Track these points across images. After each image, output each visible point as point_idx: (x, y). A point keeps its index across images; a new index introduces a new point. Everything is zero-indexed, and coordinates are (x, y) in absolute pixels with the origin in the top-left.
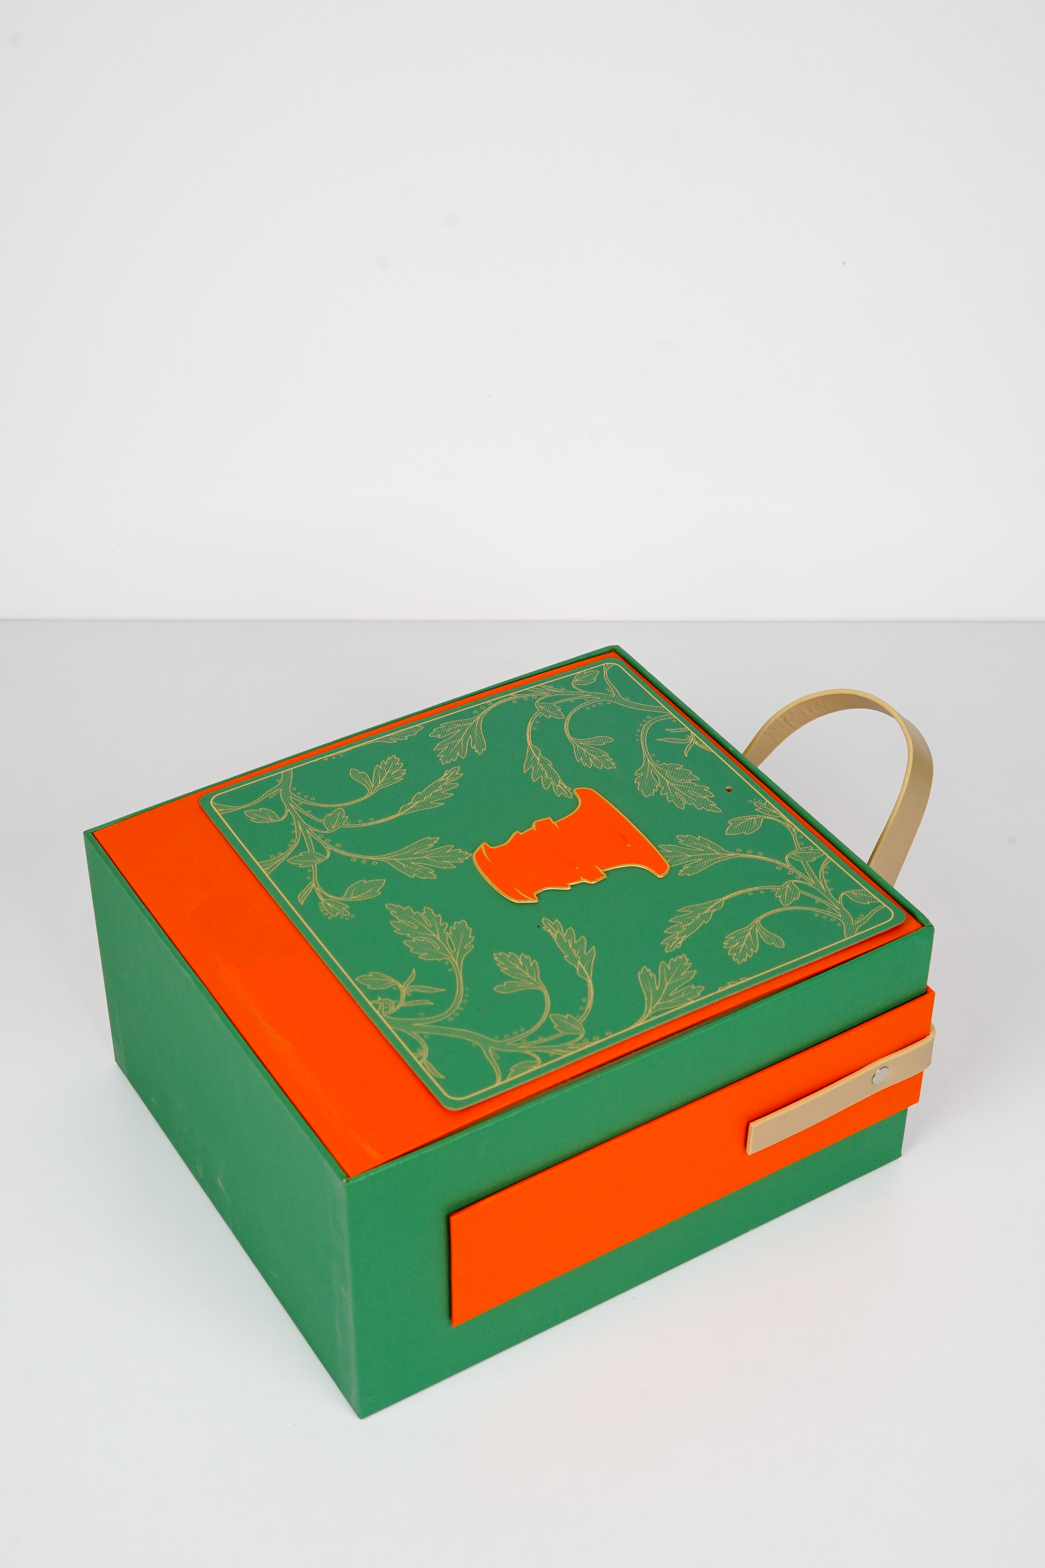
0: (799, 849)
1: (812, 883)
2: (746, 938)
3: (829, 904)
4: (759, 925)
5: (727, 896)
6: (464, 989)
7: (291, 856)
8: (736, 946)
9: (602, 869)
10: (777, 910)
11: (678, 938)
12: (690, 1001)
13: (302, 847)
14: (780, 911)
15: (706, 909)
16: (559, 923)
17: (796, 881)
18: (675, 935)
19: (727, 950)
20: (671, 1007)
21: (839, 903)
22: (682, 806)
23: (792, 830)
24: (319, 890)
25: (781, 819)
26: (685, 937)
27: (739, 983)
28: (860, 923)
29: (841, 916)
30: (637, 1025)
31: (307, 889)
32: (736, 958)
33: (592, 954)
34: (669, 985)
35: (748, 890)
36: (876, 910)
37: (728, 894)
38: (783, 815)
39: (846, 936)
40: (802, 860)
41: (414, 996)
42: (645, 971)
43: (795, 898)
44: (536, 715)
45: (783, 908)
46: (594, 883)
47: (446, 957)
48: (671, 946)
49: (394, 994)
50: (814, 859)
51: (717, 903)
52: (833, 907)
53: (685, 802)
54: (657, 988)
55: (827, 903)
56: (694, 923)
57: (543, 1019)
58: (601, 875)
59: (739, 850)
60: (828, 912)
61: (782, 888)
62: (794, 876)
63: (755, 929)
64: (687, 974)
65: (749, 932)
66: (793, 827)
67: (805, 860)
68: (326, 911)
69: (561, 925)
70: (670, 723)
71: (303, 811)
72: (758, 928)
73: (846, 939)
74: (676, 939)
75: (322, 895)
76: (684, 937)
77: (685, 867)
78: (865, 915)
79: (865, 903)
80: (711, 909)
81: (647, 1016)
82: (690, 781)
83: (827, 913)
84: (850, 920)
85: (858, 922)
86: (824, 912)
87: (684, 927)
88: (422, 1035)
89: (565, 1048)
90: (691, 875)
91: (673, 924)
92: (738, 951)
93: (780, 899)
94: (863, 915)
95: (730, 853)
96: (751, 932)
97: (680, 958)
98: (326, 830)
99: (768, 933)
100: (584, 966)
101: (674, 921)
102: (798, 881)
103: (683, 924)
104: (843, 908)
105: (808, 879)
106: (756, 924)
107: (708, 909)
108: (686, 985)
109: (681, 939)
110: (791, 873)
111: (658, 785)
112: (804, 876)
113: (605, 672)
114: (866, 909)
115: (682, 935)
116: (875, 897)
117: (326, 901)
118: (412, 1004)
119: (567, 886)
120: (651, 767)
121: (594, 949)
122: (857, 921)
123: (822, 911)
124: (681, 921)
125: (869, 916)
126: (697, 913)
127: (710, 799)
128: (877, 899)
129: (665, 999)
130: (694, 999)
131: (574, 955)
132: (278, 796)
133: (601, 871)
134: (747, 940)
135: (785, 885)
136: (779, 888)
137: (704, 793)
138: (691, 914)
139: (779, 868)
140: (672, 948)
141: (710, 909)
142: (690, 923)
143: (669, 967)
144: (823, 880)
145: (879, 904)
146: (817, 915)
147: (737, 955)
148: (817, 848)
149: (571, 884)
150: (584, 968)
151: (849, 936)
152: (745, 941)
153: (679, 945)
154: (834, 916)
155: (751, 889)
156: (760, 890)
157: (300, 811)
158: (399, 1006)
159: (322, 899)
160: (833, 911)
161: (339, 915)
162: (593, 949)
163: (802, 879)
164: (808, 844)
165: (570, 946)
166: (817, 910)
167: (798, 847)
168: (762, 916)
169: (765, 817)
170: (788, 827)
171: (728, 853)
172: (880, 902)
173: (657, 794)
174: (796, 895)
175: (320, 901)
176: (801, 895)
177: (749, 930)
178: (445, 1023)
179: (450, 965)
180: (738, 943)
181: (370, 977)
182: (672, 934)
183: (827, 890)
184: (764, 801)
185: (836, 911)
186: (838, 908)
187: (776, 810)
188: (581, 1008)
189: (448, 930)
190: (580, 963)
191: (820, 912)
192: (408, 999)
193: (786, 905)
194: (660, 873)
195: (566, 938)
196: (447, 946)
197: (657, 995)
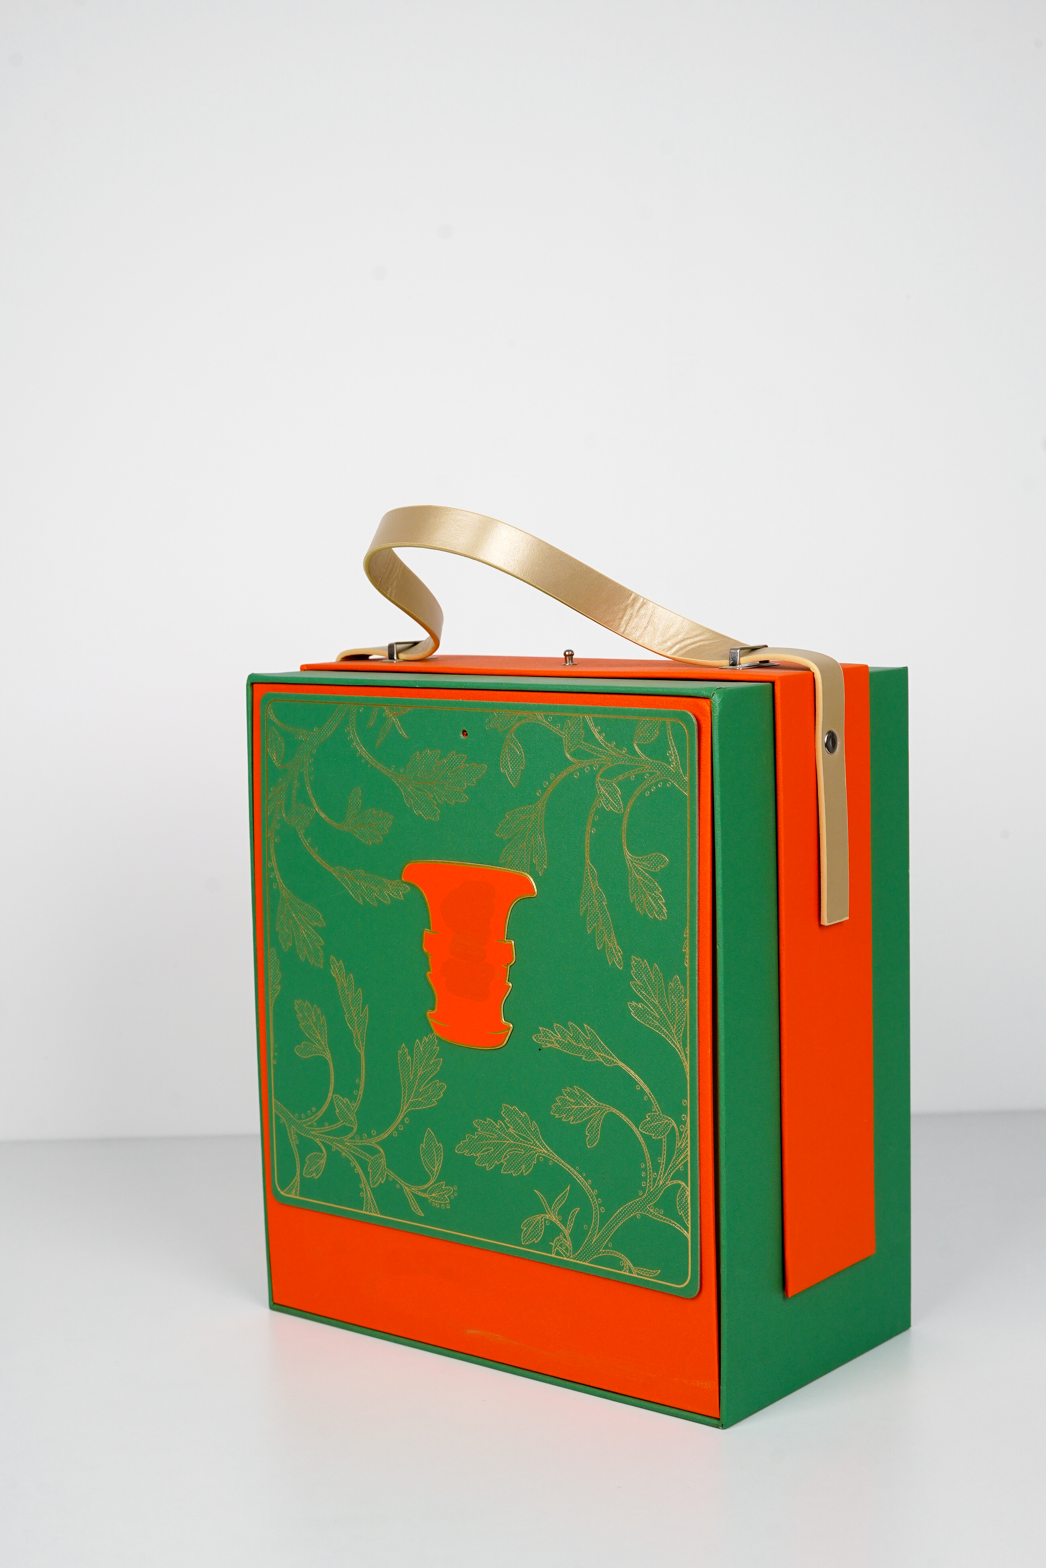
2: (641, 884)
4: (632, 859)
6: (576, 1171)
7: (368, 1180)
9: (502, 938)
10: (624, 823)
12: (686, 1000)
13: (364, 1166)
14: (626, 822)
15: (592, 890)
16: (544, 1029)
18: (606, 944)
20: (684, 1026)
22: (464, 797)
24: (414, 1189)
26: (613, 937)
30: (688, 1070)
31: (410, 1199)
33: (592, 1033)
34: (659, 1003)
35: (588, 827)
37: (585, 855)
41: (564, 1214)
42: (633, 1008)
43: (618, 795)
45: (625, 817)
46: (515, 958)
47: (535, 1154)
48: (618, 959)
49: (552, 1231)
51: (589, 872)
53: (460, 790)
54: (657, 1016)
56: (601, 914)
57: (641, 1139)
58: (509, 945)
59: (539, 793)
62: (593, 771)
63: (636, 867)
64: (655, 975)
65: (637, 876)
68: (440, 1204)
69: (547, 1030)
72: (636, 864)
74: (611, 947)
75: (421, 1191)
80: (593, 885)
81: (682, 1053)
88: (607, 1246)
89: (681, 1151)
95: (539, 805)
96: (638, 874)
97: (634, 963)
98: (353, 1128)
99: (645, 861)
100: (601, 1053)
102: (601, 773)
106: (631, 861)
107: (592, 888)
108: (666, 988)
109: (614, 943)
110: (587, 770)
115: (610, 939)
118: (571, 1223)
119: (507, 984)
121: (587, 1027)
124: (594, 924)
129: (672, 1021)
130: (686, 996)
131: (586, 1050)
132: (298, 1135)
133: (505, 941)
134: (642, 888)
136: (600, 798)
138: (592, 907)
139: (576, 776)
140: (620, 960)
142: (600, 919)
143: (640, 984)
147: (656, 912)
149: (506, 979)
150: (603, 1055)
153: (620, 953)
157: (322, 1131)
158: (568, 1236)
159: (426, 1195)
161: (449, 1197)
163: (600, 767)
165: (574, 1043)
171: (537, 807)
173: (439, 806)
175: (427, 1199)
177: (634, 874)
178: (604, 1218)
179: (546, 1160)
180: (644, 899)
181: (526, 1230)
182: (605, 946)
188: (646, 1098)
189: (507, 1127)
190: (597, 1053)
192: (564, 1222)
193: (622, 811)
194: (533, 891)
195: (564, 1039)
196: (524, 1142)
197: (664, 1024)
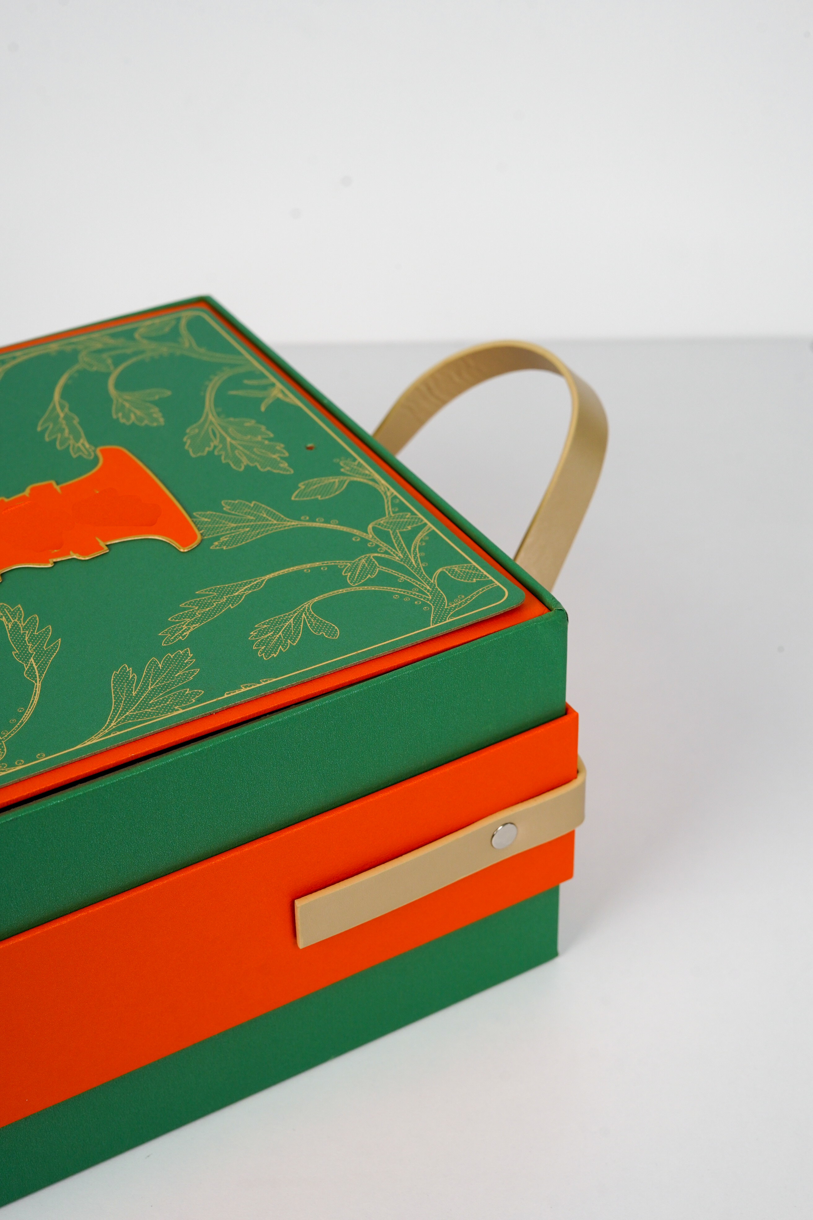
0: (391, 516)
1: (399, 557)
2: (285, 626)
3: (417, 583)
4: (308, 609)
5: (273, 574)
8: (268, 637)
9: (104, 540)
10: (341, 590)
11: (185, 627)
12: (178, 710)
14: (344, 591)
15: (238, 590)
16: (21, 609)
17: (376, 555)
18: (183, 623)
19: (253, 642)
20: (145, 719)
21: (432, 581)
22: (241, 467)
23: (385, 493)
25: (374, 480)
26: (197, 625)
27: (258, 685)
28: (456, 606)
29: (430, 598)
30: (87, 743)
32: (262, 653)
33: (54, 649)
34: (153, 689)
35: (304, 566)
36: (483, 590)
37: (273, 571)
38: (377, 476)
39: (433, 623)
40: (392, 529)
42: (124, 672)
43: (369, 576)
44: (76, 367)
45: (349, 589)
46: (87, 558)
48: (172, 638)
50: (409, 528)
51: (255, 583)
52: (423, 587)
53: (245, 461)
54: (134, 693)
55: (414, 582)
56: (215, 607)
58: (101, 548)
59: (305, 518)
60: (414, 593)
61: (354, 563)
62: (375, 549)
63: (302, 615)
64: (184, 674)
65: (292, 619)
66: (389, 489)
67: (395, 530)
69: (23, 612)
70: (253, 374)
72: (306, 614)
73: (432, 627)
74: (182, 628)
76: (194, 625)
77: (223, 539)
78: (466, 597)
79: (470, 581)
80: (245, 590)
81: (106, 731)
82: (259, 438)
83: (412, 594)
84: (443, 602)
85: (453, 606)
86: (408, 593)
87: (199, 614)
90: (229, 547)
91: (185, 609)
92: (268, 644)
93: (348, 576)
94: (463, 597)
95: (292, 522)
96: (294, 619)
97: (181, 653)
99: (319, 619)
100: (36, 665)
101: (187, 606)
102: (379, 555)
103: (198, 609)
104: (437, 587)
105: (394, 553)
106: (305, 609)
107: (240, 591)
108: (178, 688)
109: (189, 628)
110: (372, 544)
111: (216, 442)
112: (389, 549)
113: (183, 322)
114: (468, 589)
115: (192, 624)
116: (485, 573)
119: (48, 562)
120: (211, 423)
121: (60, 642)
122: (453, 604)
123: (404, 592)
124: (196, 606)
125: (472, 597)
126: (223, 595)
127: (282, 458)
128: (488, 575)
129: (139, 708)
130: (183, 708)
131: (27, 650)
133: (102, 544)
134: (285, 629)
135: (360, 560)
136: (350, 563)
137: (275, 452)
138: (215, 596)
139: (356, 539)
140: (173, 640)
141: (243, 590)
142: (209, 609)
143: (160, 666)
144: (416, 553)
145: (492, 582)
146: (396, 597)
147: (265, 648)
148: (415, 514)
149: (55, 560)
150: (36, 667)
151: (435, 624)
152: (282, 630)
153: (183, 637)
154: (421, 597)
155: (309, 566)
156: (321, 567)
160: (420, 591)
162: (58, 643)
163: (386, 552)
164: (404, 508)
165: (26, 639)
166: (397, 590)
167: (389, 513)
168: (317, 598)
169: (353, 479)
170: (381, 489)
171: (288, 521)
172: (491, 580)
173: (211, 453)
174: (373, 572)
176: (380, 571)
177: (292, 617)
180: (272, 633)
182: (178, 623)
183: (418, 565)
184: (355, 460)
185: (426, 591)
186: (428, 588)
187: (369, 470)
188: (12, 721)
190: (33, 661)
191: (402, 593)
193: (354, 584)
194: (184, 546)
195: (23, 629)
197: (130, 701)
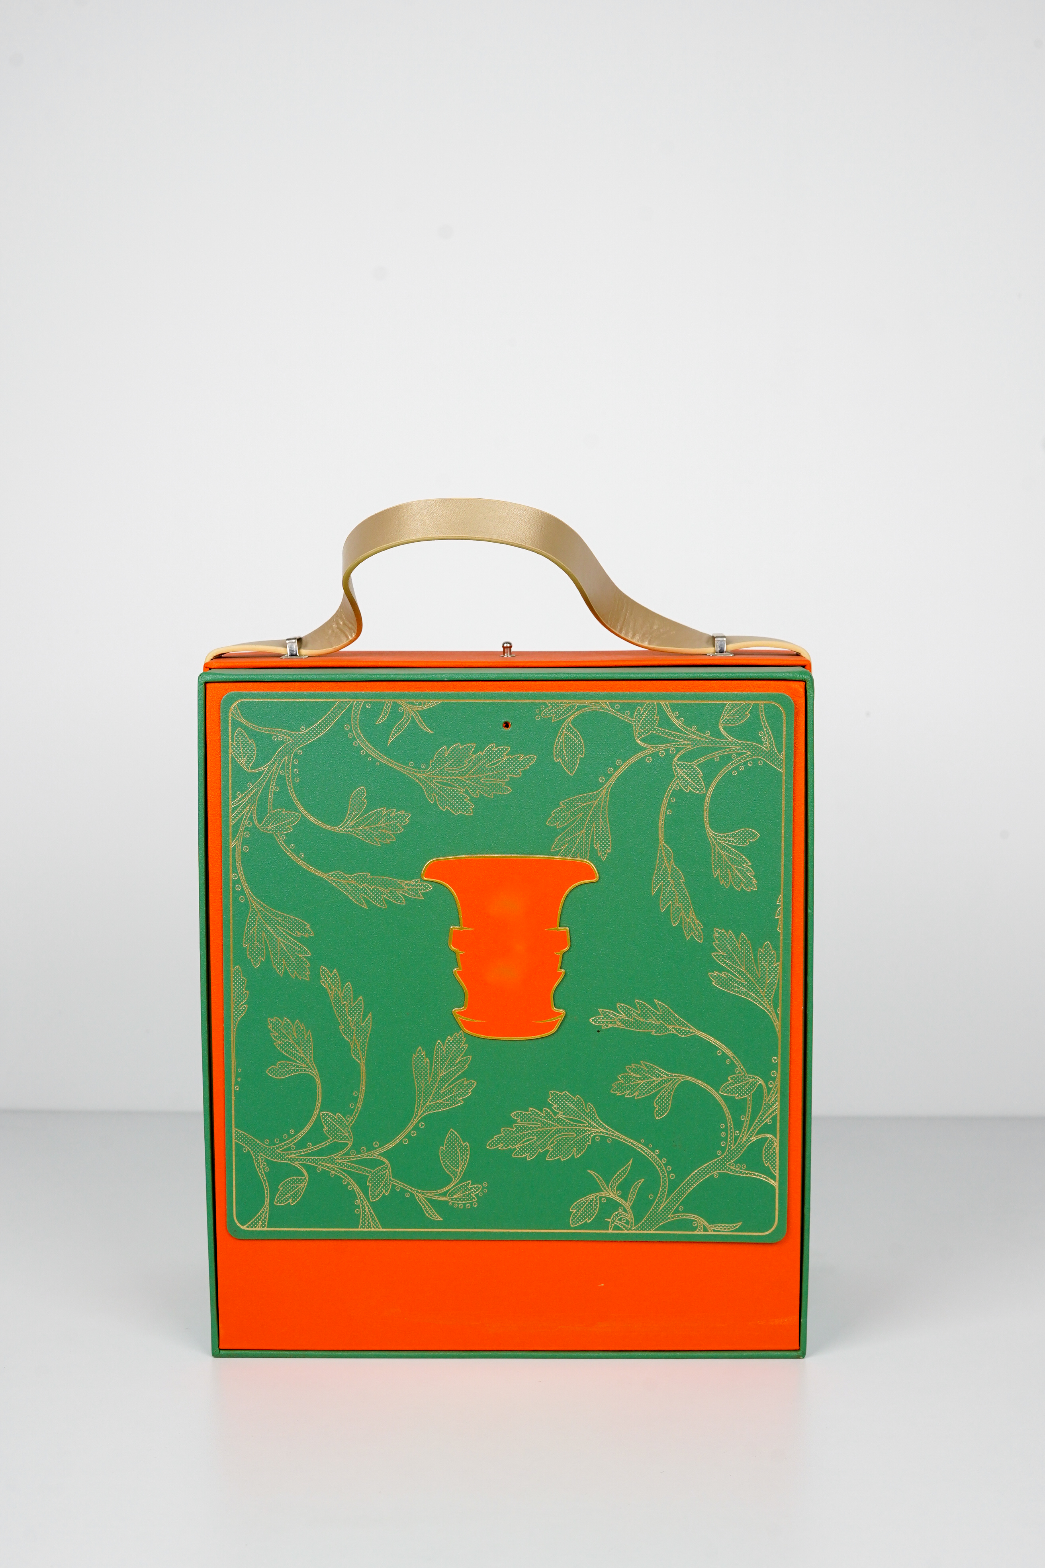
1: (689, 745)
2: (726, 859)
4: (716, 836)
5: (660, 836)
6: (641, 1144)
7: (366, 1194)
8: (732, 876)
10: (706, 804)
11: (690, 921)
13: (361, 1181)
14: (709, 802)
15: (666, 868)
16: (604, 1011)
17: (677, 758)
21: (730, 741)
24: (430, 1194)
29: (751, 753)
31: (423, 1205)
33: (663, 1008)
35: (662, 810)
41: (624, 1188)
42: (714, 978)
43: (699, 776)
45: (707, 796)
47: (590, 1135)
49: (610, 1206)
51: (664, 853)
54: (744, 982)
57: (721, 1101)
59: (602, 779)
61: (678, 778)
62: (669, 755)
63: (720, 844)
65: (721, 852)
68: (465, 1204)
69: (608, 1011)
71: (304, 1151)
72: (720, 841)
74: (689, 923)
75: (440, 1195)
80: (669, 863)
86: (735, 763)
87: (679, 905)
88: (677, 1211)
89: (769, 1106)
90: (610, 848)
92: (739, 879)
95: (602, 791)
96: (722, 850)
98: (347, 1144)
99: (732, 836)
100: (676, 1026)
102: (679, 756)
103: (673, 903)
104: (740, 742)
105: (680, 745)
106: (714, 839)
107: (668, 867)
110: (663, 753)
112: (674, 746)
117: (449, 1196)
118: (632, 1196)
121: (658, 1002)
123: (733, 764)
124: (668, 901)
126: (666, 880)
131: (656, 1025)
132: (270, 1163)
134: (729, 860)
135: (676, 772)
136: (676, 780)
141: (668, 865)
143: (723, 954)
146: (735, 773)
150: (678, 1027)
152: (730, 863)
155: (664, 808)
156: (670, 801)
157: (303, 1153)
158: (629, 1209)
159: (447, 1198)
161: (477, 1195)
162: (658, 1004)
163: (678, 750)
165: (642, 1020)
166: (728, 768)
168: (706, 825)
171: (600, 793)
174: (696, 771)
175: (447, 1202)
176: (698, 767)
177: (718, 851)
178: (673, 1186)
179: (604, 1139)
180: (729, 871)
181: (576, 1213)
186: (737, 748)
188: (728, 1062)
189: (555, 1114)
190: (671, 1026)
192: (624, 1196)
193: (704, 791)
195: (629, 1018)
196: (576, 1125)
